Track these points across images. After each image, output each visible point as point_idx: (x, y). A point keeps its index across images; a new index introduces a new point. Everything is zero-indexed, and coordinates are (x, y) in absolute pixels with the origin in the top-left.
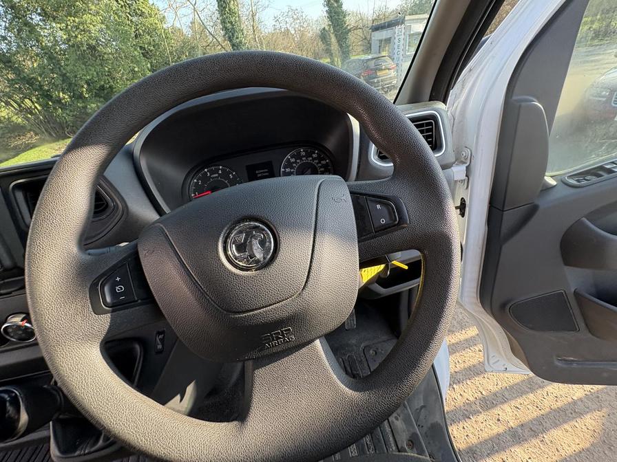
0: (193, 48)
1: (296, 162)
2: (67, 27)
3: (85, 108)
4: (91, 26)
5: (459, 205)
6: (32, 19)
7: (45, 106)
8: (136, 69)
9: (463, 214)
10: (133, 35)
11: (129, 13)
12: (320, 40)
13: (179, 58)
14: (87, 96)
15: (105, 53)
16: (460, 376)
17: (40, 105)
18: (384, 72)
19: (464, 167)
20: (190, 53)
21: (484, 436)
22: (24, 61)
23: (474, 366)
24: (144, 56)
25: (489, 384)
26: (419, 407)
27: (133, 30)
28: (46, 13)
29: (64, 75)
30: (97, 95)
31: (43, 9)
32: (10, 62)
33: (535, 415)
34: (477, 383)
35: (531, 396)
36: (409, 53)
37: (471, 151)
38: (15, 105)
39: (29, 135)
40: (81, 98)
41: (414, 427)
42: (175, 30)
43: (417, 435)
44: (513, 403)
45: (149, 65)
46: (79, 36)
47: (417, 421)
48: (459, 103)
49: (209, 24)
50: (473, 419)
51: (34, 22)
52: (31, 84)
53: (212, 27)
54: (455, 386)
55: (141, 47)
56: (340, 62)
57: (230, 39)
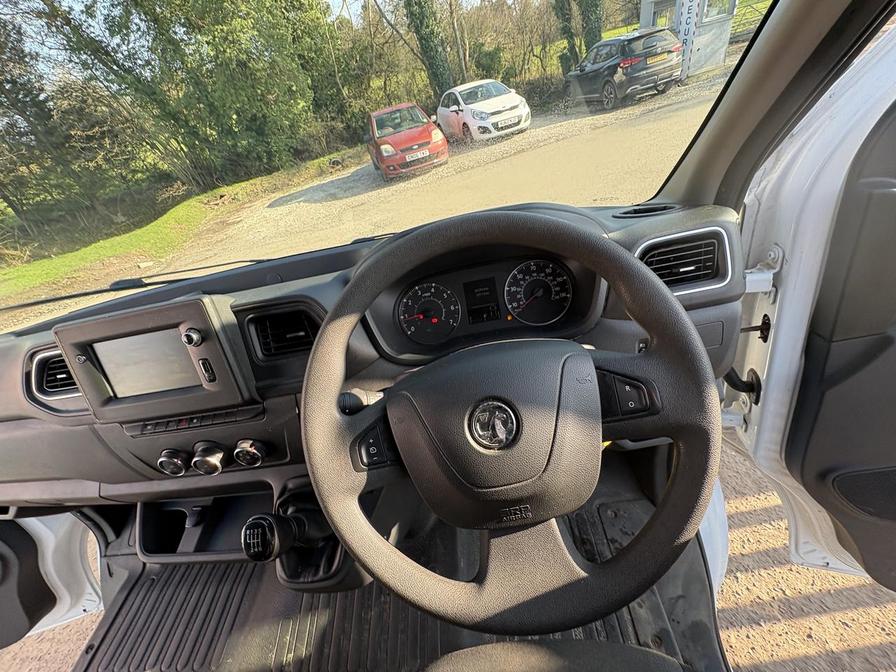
0: (366, 48)
1: (524, 279)
2: (214, 40)
3: (235, 146)
4: (242, 35)
5: (760, 324)
6: (176, 33)
7: (191, 147)
8: (294, 88)
9: (765, 338)
10: (290, 39)
11: (285, 8)
12: (553, 13)
13: (347, 64)
14: (236, 130)
15: (258, 70)
16: (747, 562)
17: (186, 145)
18: (659, 58)
19: (769, 276)
20: (361, 57)
21: (782, 654)
22: (169, 90)
23: (775, 550)
24: (303, 67)
25: (798, 581)
26: (675, 596)
27: (290, 32)
28: (190, 24)
29: (211, 105)
30: (248, 129)
31: (187, 19)
32: (155, 93)
33: (878, 640)
34: (778, 577)
35: (875, 611)
36: (707, 20)
37: (784, 252)
38: (161, 147)
39: (176, 186)
40: (231, 134)
41: (664, 621)
42: (343, 23)
43: (668, 632)
44: (839, 616)
45: (309, 81)
46: (228, 50)
47: (670, 614)
48: (769, 181)
49: (387, 8)
50: (766, 627)
51: (177, 37)
52: (177, 120)
53: (392, 12)
54: (738, 574)
55: (300, 56)
56: (584, 47)
57: (417, 32)
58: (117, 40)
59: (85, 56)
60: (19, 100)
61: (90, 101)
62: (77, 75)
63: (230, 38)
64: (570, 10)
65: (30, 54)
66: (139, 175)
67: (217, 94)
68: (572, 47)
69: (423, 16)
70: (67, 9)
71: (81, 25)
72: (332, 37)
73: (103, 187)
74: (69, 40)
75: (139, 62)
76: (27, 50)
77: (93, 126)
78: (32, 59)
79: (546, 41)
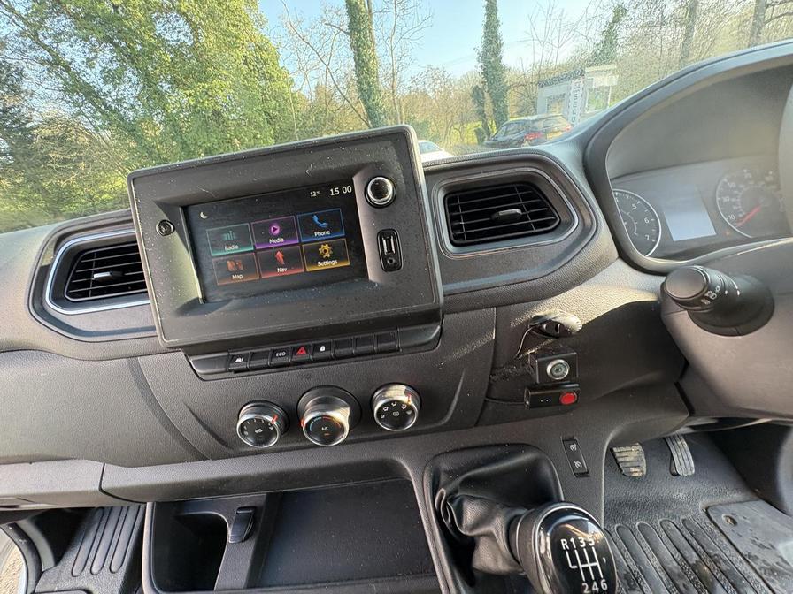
0: (321, 112)
2: (195, 93)
4: (220, 91)
6: (162, 87)
12: (470, 100)
13: (305, 123)
20: (316, 118)
22: (147, 129)
24: (268, 122)
28: (175, 81)
29: (184, 143)
31: (173, 77)
32: (135, 130)
46: (206, 102)
51: (163, 90)
55: (266, 113)
56: (494, 125)
57: (365, 102)
58: (110, 86)
59: (77, 97)
60: (6, 127)
61: (73, 132)
62: (66, 111)
63: (210, 93)
64: (484, 98)
65: (26, 91)
66: (106, 196)
67: (190, 135)
68: (485, 126)
69: (370, 92)
70: (69, 60)
71: (78, 74)
72: (294, 102)
73: (69, 203)
74: (66, 83)
75: (125, 105)
76: (24, 88)
77: (72, 151)
78: (26, 95)
79: (464, 120)
